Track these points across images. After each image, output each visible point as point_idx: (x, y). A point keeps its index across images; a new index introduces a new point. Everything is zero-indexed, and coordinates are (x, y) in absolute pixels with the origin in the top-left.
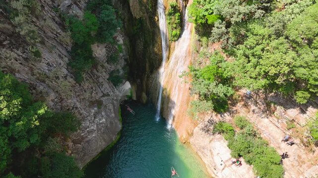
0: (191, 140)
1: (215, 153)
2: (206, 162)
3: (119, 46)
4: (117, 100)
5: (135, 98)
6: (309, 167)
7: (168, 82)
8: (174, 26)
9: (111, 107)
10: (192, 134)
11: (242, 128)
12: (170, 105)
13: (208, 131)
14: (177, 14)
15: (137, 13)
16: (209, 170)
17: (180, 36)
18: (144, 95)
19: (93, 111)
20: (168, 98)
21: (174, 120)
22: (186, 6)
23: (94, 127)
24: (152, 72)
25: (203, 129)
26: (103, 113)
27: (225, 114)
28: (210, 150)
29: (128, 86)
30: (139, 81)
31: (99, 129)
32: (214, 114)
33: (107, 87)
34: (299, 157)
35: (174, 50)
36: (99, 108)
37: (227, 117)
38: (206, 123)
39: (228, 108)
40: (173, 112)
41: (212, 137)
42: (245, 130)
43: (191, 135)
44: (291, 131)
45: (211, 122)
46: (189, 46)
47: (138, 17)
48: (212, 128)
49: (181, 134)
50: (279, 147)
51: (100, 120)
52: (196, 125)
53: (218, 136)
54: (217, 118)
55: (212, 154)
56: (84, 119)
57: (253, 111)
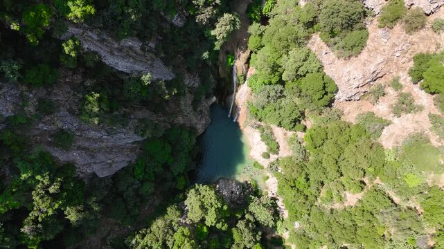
0: (245, 130)
1: (254, 138)
2: (250, 141)
4: (208, 107)
9: (206, 113)
10: (246, 127)
11: (268, 130)
13: (253, 127)
14: (243, 77)
15: (222, 75)
16: (250, 144)
18: (223, 103)
19: (199, 118)
20: (237, 107)
22: (248, 71)
23: (200, 126)
24: (228, 95)
25: (251, 126)
26: (204, 118)
28: (253, 136)
29: (214, 99)
30: (220, 97)
31: (202, 126)
34: (285, 146)
35: (240, 88)
36: (201, 115)
37: (263, 123)
38: (253, 124)
41: (254, 130)
44: (285, 136)
45: (255, 124)
47: (222, 77)
48: (255, 126)
50: (280, 141)
51: (203, 122)
52: (248, 123)
53: (257, 130)
54: (258, 123)
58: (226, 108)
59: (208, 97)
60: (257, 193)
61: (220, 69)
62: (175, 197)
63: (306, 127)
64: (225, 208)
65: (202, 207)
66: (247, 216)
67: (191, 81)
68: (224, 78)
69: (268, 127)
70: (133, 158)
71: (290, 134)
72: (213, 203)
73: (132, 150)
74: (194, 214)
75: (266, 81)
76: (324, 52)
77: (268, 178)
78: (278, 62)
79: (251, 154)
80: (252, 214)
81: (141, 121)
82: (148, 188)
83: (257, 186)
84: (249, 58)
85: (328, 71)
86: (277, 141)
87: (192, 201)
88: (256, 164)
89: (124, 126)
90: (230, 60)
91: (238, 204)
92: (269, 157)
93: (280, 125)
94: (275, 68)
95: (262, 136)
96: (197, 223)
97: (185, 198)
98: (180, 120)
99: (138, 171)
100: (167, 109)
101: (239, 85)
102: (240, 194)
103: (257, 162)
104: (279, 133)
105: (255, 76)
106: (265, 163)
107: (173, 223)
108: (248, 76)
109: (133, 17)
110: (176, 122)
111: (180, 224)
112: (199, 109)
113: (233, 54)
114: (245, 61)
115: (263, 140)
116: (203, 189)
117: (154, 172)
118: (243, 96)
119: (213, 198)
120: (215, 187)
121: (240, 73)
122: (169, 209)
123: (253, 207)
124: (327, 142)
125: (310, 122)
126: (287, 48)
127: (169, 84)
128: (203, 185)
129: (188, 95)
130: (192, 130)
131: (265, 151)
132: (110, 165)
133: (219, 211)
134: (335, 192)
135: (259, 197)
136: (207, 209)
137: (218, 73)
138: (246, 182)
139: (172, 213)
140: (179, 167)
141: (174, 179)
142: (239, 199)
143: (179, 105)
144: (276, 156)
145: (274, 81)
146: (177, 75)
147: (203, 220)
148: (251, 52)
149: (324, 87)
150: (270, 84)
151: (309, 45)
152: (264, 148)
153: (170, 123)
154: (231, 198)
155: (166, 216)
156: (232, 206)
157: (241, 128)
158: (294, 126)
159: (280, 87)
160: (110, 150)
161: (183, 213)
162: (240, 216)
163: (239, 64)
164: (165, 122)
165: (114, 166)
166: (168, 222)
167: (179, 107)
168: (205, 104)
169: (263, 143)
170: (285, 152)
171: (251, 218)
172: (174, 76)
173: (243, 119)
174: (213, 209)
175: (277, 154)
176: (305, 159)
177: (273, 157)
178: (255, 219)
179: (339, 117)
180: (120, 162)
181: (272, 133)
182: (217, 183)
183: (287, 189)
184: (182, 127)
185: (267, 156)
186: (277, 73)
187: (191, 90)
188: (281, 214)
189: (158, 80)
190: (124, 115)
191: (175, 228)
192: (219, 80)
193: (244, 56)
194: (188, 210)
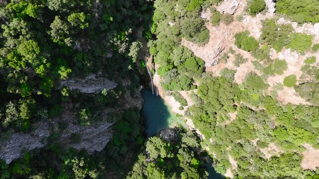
4: (140, 93)
5: (144, 89)
8: (153, 72)
9: (140, 96)
11: (177, 94)
15: (142, 73)
16: (171, 105)
17: (155, 74)
18: (147, 87)
19: (137, 101)
23: (139, 105)
24: (148, 82)
25: (167, 95)
26: (139, 100)
28: (170, 100)
29: (141, 87)
30: (145, 85)
34: (190, 100)
36: (137, 99)
44: (188, 94)
48: (169, 94)
50: (186, 98)
51: (140, 102)
52: (165, 94)
53: (171, 96)
54: (170, 92)
57: (179, 90)
58: (150, 89)
59: (138, 87)
60: (184, 131)
61: (139, 70)
62: (140, 149)
63: (196, 86)
64: (169, 145)
65: (156, 149)
66: (182, 146)
67: (126, 83)
68: (143, 75)
69: (177, 92)
70: (111, 136)
71: (190, 92)
72: (162, 145)
73: (109, 131)
74: (153, 154)
75: (167, 69)
76: (191, 45)
77: (187, 120)
78: (169, 58)
79: (173, 110)
80: (184, 143)
81: (108, 114)
82: (125, 149)
83: (182, 127)
84: (153, 60)
85: (196, 54)
86: (184, 98)
87: (149, 148)
88: (178, 115)
89: (101, 121)
90: (143, 64)
91: (175, 141)
92: (183, 109)
93: (182, 89)
94: (169, 62)
95: (175, 98)
96: (157, 159)
97: (145, 147)
98: (128, 106)
99: (116, 142)
100: (119, 103)
101: (152, 75)
102: (175, 135)
104: (184, 94)
105: (160, 68)
106: (182, 113)
107: (144, 163)
108: (156, 69)
109: (88, 65)
110: (125, 108)
111: (148, 162)
112: (135, 96)
113: (144, 60)
114: (151, 62)
115: (177, 100)
116: (154, 139)
117: (124, 140)
118: (157, 80)
119: (161, 142)
120: (159, 136)
121: (151, 69)
122: (139, 156)
123: (184, 140)
124: (209, 91)
125: (198, 83)
126: (171, 49)
127: (116, 90)
128: (152, 137)
129: (127, 91)
130: (136, 109)
131: (180, 106)
132: (101, 143)
133: (166, 148)
134: (223, 116)
135: (186, 133)
136: (159, 149)
137: (139, 73)
138: (176, 127)
139: (141, 158)
140: (136, 132)
141: (136, 140)
142: (175, 138)
143: (124, 99)
144: (187, 107)
145: (171, 68)
146: (118, 83)
147: (159, 156)
148: (153, 56)
149: (197, 64)
150: (169, 70)
151: (182, 44)
152: (178, 104)
153: (123, 110)
154: (170, 139)
155: (139, 161)
156: (172, 143)
157: (162, 98)
158: (190, 87)
159: (175, 70)
160: (98, 136)
161: (147, 156)
162: (178, 147)
163: (149, 64)
164: (120, 110)
165: (103, 143)
166: (141, 164)
168: (137, 92)
169: (177, 102)
170: (191, 103)
171: (185, 146)
172: (116, 84)
173: (161, 92)
174: (163, 148)
175: (187, 105)
176: (202, 103)
177: (186, 108)
178: (187, 145)
179: (211, 75)
180: (105, 140)
181: (180, 95)
182: (160, 133)
183: (199, 123)
184: (130, 109)
185: (182, 108)
186: (171, 64)
187: (128, 87)
188: (200, 137)
189: (110, 90)
190: (99, 115)
191: (146, 165)
192: (140, 76)
193: (150, 59)
194: (149, 154)
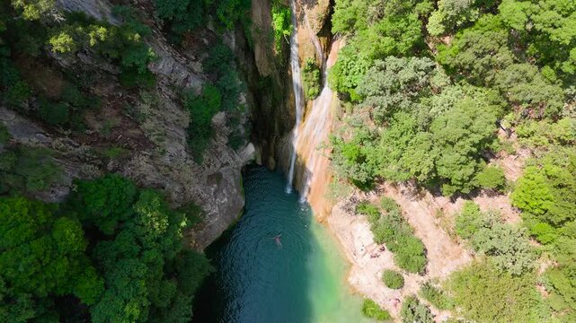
0: (329, 219)
1: (356, 237)
2: (345, 246)
3: (241, 106)
4: (237, 168)
5: (260, 163)
6: (452, 259)
7: (302, 148)
8: (312, 83)
9: (232, 180)
10: (331, 212)
11: (388, 211)
12: (305, 174)
13: (349, 210)
14: (315, 72)
15: (265, 70)
16: (347, 254)
17: (319, 94)
18: (272, 160)
19: (213, 189)
21: (309, 192)
22: (327, 57)
23: (216, 210)
24: (282, 134)
25: (343, 208)
26: (224, 192)
27: (371, 193)
28: (351, 233)
29: (251, 150)
30: (265, 142)
31: (220, 211)
32: (358, 190)
33: (226, 155)
34: (444, 248)
35: (311, 110)
36: (218, 183)
37: (372, 196)
38: (348, 201)
39: (374, 186)
40: (309, 183)
41: (354, 217)
42: (392, 213)
43: (329, 213)
44: (439, 219)
45: (353, 200)
46: (330, 107)
47: (266, 75)
48: (354, 207)
49: (317, 212)
50: (426, 236)
51: (222, 200)
52: (335, 202)
53: (360, 217)
54: (360, 196)
55: (352, 236)
56: (204, 202)
57: (403, 192)
61: (258, 51)
63: (502, 179)
69: (390, 205)
71: (454, 210)
79: (352, 280)
86: (419, 235)
88: (368, 308)
90: (279, 18)
92: (401, 283)
95: (374, 229)
103: (369, 302)
104: (421, 213)
108: (329, 69)
114: (318, 25)
115: (380, 240)
121: (307, 60)
131: (390, 267)
143: (135, 119)
144: (420, 279)
164: (84, 161)
167: (137, 125)
175: (423, 272)
177: (414, 282)
181: (400, 217)
185: (394, 281)
187: (181, 97)
